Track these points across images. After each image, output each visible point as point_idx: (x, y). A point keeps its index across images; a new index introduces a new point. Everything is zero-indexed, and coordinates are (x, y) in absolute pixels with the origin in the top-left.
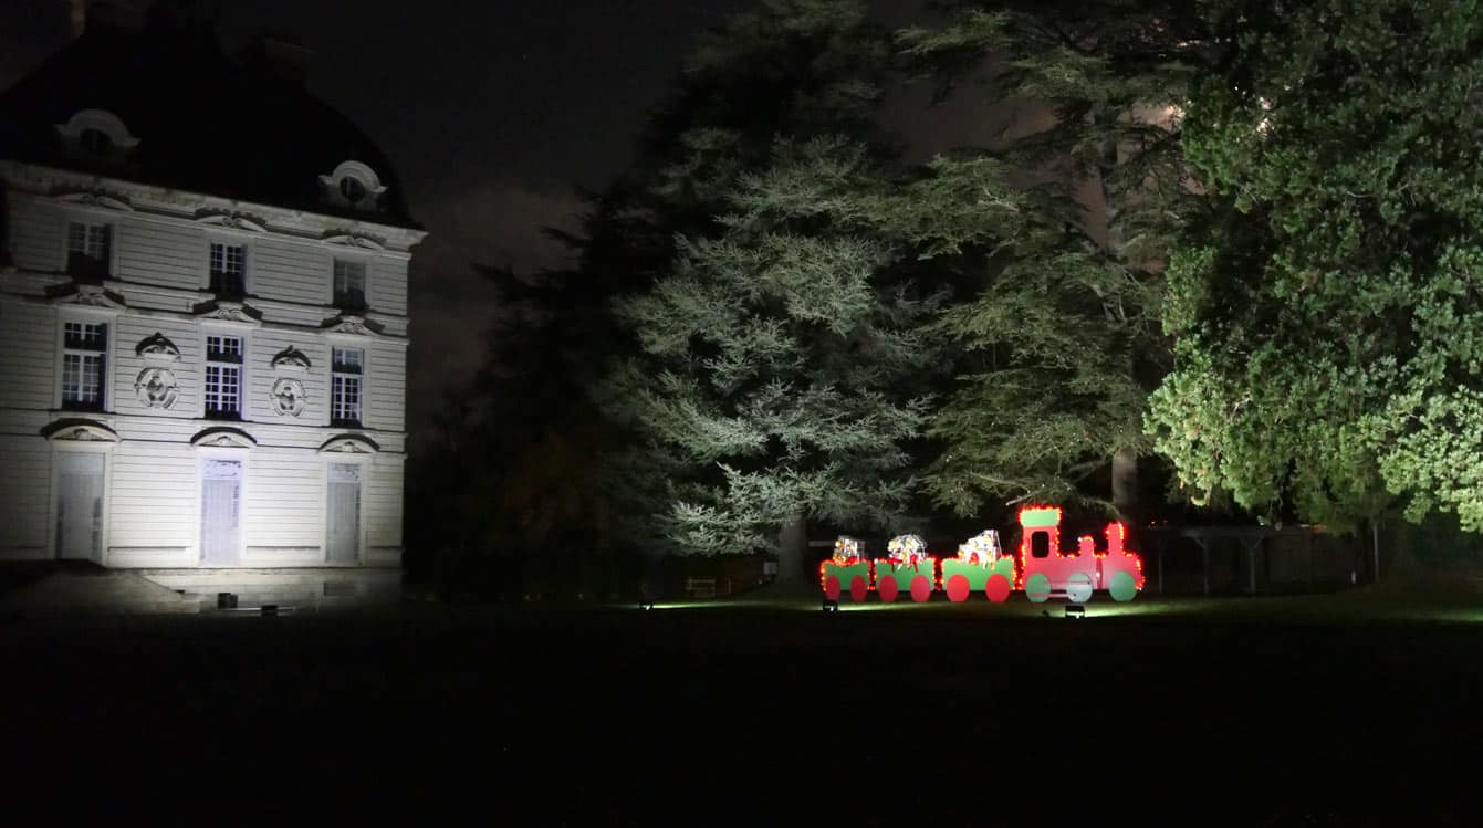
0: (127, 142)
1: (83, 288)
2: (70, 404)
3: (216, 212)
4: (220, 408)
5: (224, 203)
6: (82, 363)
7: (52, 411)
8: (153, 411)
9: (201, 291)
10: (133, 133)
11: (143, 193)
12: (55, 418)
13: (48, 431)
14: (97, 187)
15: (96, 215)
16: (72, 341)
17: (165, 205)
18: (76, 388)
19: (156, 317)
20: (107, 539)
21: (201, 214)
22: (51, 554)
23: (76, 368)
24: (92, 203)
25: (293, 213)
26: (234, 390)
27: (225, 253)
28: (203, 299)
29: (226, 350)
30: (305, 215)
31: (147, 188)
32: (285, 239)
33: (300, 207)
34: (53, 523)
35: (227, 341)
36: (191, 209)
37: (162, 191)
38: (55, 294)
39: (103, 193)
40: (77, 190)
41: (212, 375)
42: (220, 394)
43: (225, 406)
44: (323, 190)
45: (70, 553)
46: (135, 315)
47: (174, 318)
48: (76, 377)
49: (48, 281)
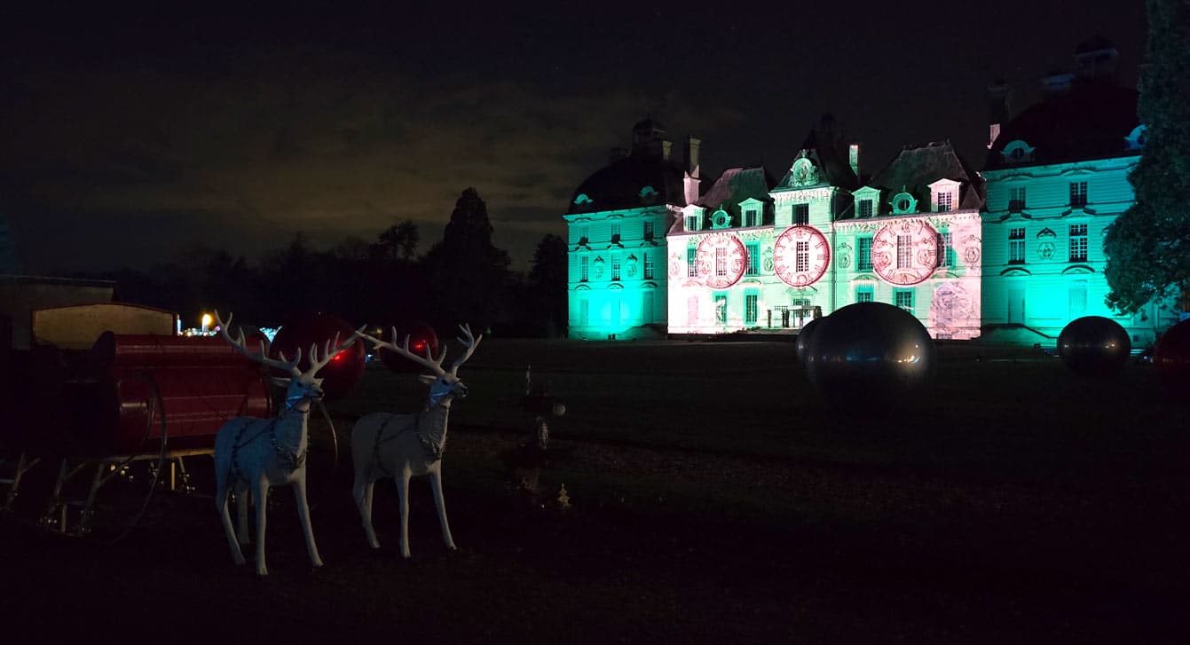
0: (1029, 150)
1: (1012, 215)
2: (1012, 262)
3: (1069, 170)
4: (1079, 256)
5: (1071, 165)
6: (1018, 245)
7: (1004, 265)
8: (1046, 261)
9: (1066, 206)
10: (1030, 146)
11: (1035, 170)
12: (1005, 268)
13: (1002, 273)
14: (1017, 173)
15: (1018, 184)
16: (1013, 236)
17: (1046, 172)
18: (1016, 255)
19: (1045, 221)
20: (1027, 315)
21: (1064, 171)
22: (1007, 322)
23: (1016, 247)
24: (1014, 180)
25: (1107, 160)
26: (1086, 248)
27: (1079, 186)
28: (1066, 209)
29: (1081, 230)
30: (1113, 160)
31: (1036, 168)
32: (1106, 173)
33: (1109, 157)
34: (1007, 311)
35: (1082, 226)
36: (1059, 171)
37: (1043, 167)
38: (1004, 218)
39: (1019, 174)
40: (1009, 176)
41: (1073, 243)
42: (1079, 250)
43: (1082, 255)
44: (1128, 144)
45: (1014, 321)
46: (1036, 221)
47: (1052, 220)
48: (1016, 251)
49: (1001, 214)
